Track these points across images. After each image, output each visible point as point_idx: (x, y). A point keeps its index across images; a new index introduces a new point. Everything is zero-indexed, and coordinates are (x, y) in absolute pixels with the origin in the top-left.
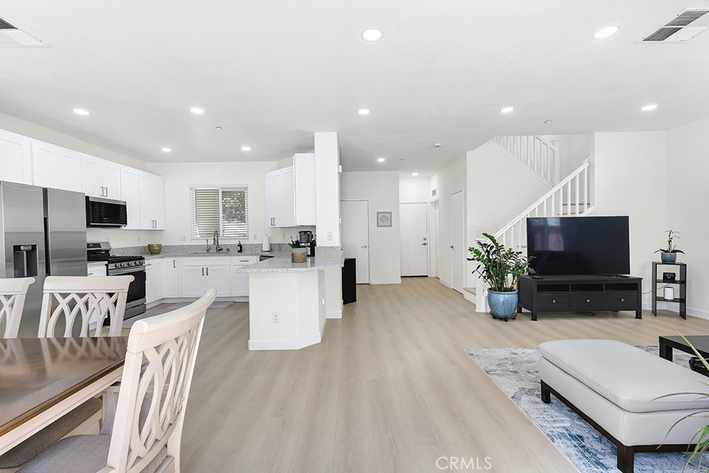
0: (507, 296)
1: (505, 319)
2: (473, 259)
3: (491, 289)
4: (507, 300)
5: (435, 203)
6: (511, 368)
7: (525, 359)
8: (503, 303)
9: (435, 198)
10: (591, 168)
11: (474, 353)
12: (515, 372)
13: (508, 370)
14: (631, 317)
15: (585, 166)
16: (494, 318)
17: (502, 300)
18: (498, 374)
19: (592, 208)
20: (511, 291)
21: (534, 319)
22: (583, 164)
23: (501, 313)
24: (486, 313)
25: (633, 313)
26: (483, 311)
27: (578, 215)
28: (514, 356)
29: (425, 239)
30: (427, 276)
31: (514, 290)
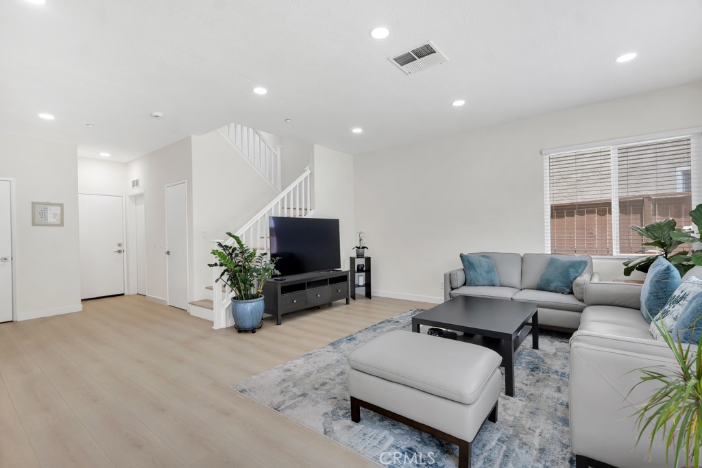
0: (254, 304)
1: (253, 331)
2: (216, 264)
3: (234, 298)
4: (254, 308)
5: (136, 198)
6: (297, 391)
7: (302, 373)
8: (252, 313)
9: (136, 191)
10: (312, 174)
11: (245, 387)
12: (304, 395)
13: (295, 396)
14: (342, 304)
15: (307, 173)
16: (240, 331)
17: (249, 309)
18: (290, 407)
19: (313, 211)
20: (257, 297)
21: (278, 324)
22: (305, 171)
23: (248, 324)
24: (227, 328)
25: (344, 301)
26: (223, 326)
27: (303, 217)
28: (289, 374)
29: (120, 245)
30: (123, 295)
31: (261, 296)
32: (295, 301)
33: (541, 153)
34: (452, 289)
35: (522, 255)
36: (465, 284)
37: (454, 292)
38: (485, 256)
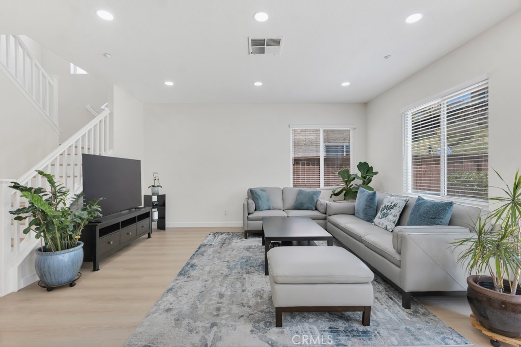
0: (72, 253)
1: (72, 284)
4: (71, 258)
10: (111, 114)
12: (214, 324)
13: (207, 329)
14: (146, 239)
15: (106, 112)
17: (66, 260)
20: (74, 246)
21: (96, 270)
31: (78, 244)
32: (112, 242)
33: (289, 126)
34: (249, 214)
35: (282, 188)
36: (255, 210)
37: (250, 216)
38: (263, 190)
